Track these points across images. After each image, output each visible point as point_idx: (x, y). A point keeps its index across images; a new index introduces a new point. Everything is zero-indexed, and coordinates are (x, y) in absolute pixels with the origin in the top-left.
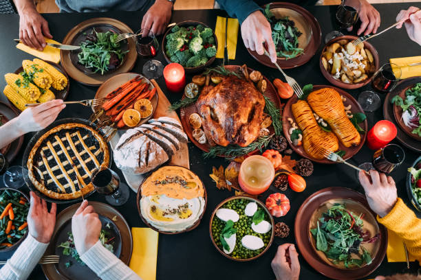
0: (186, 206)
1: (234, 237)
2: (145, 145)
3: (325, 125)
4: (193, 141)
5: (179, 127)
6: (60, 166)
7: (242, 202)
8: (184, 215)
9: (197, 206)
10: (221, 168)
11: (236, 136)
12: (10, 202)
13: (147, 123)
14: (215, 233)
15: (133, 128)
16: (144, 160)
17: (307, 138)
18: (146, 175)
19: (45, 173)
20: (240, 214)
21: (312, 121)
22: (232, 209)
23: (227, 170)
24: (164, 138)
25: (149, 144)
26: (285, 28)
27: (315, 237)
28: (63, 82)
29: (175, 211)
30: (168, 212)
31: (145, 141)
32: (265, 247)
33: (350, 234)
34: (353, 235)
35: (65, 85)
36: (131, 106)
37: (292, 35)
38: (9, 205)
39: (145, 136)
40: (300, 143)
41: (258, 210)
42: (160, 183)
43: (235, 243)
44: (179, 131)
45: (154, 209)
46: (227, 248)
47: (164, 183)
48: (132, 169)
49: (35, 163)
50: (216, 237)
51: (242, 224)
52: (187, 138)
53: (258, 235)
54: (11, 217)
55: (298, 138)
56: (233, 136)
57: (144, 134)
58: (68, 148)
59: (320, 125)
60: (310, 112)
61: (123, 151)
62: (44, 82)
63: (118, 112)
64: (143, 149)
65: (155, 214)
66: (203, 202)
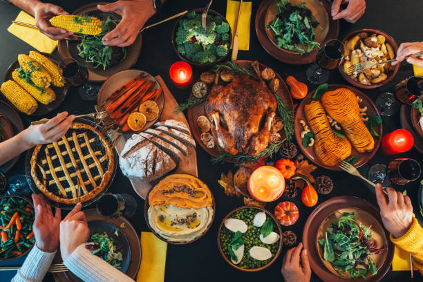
0: (194, 216)
1: (241, 249)
2: (151, 154)
3: (339, 128)
4: (201, 145)
5: (185, 132)
6: (64, 167)
7: (250, 212)
8: (192, 225)
9: (205, 216)
10: (230, 174)
11: (246, 147)
12: (16, 211)
13: (154, 127)
14: (224, 242)
15: (137, 133)
16: (151, 170)
17: (319, 143)
18: (154, 183)
19: (48, 172)
20: (248, 224)
21: (325, 125)
22: (241, 219)
23: (236, 176)
24: (171, 146)
25: (156, 152)
26: (301, 19)
27: (322, 247)
29: (183, 222)
30: (176, 221)
31: (152, 150)
32: (272, 258)
33: (358, 247)
34: (361, 248)
36: (136, 109)
37: (309, 27)
38: (16, 214)
39: (151, 144)
41: (266, 220)
42: (167, 192)
43: (243, 253)
44: (186, 137)
45: (162, 219)
46: (235, 258)
47: (171, 192)
48: (138, 178)
49: (38, 161)
50: (223, 247)
51: (251, 234)
52: (195, 144)
53: (266, 246)
54: (18, 227)
55: (310, 142)
56: (243, 147)
57: (150, 142)
58: (73, 150)
59: (333, 128)
60: (324, 115)
61: (129, 159)
62: (43, 81)
63: (122, 115)
64: (150, 158)
65: (163, 224)
66: (211, 211)
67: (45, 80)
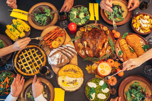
0: (76, 81)
1: (94, 94)
2: (60, 56)
3: (132, 49)
4: (79, 54)
5: (74, 49)
6: (27, 62)
7: (98, 80)
8: (75, 84)
9: (80, 81)
10: (90, 65)
11: (97, 54)
12: (7, 76)
13: (61, 46)
14: (87, 92)
15: (55, 48)
16: (60, 62)
17: (125, 55)
18: (61, 67)
19: (21, 65)
20: (97, 85)
21: (127, 48)
22: (94, 82)
23: (92, 66)
24: (68, 53)
25: (62, 55)
26: (118, 9)
27: (127, 95)
28: (28, 28)
29: (71, 83)
30: (69, 83)
31: (60, 54)
32: (107, 98)
33: (141, 95)
34: (142, 95)
35: (29, 30)
36: (55, 40)
37: (121, 12)
38: (7, 78)
39: (60, 52)
40: (122, 57)
41: (104, 83)
42: (66, 71)
43: (95, 96)
44: (74, 50)
45: (63, 81)
46: (92, 98)
47: (67, 71)
48: (55, 65)
49: (17, 61)
50: (87, 93)
51: (98, 89)
52: (77, 53)
53: (104, 93)
54: (8, 82)
55: (121, 54)
57: (60, 51)
58: (30, 55)
59: (130, 49)
60: (127, 44)
61: (52, 58)
62: (21, 29)
63: (50, 42)
64: (60, 57)
65: (64, 83)
66: (83, 79)
67: (22, 28)
